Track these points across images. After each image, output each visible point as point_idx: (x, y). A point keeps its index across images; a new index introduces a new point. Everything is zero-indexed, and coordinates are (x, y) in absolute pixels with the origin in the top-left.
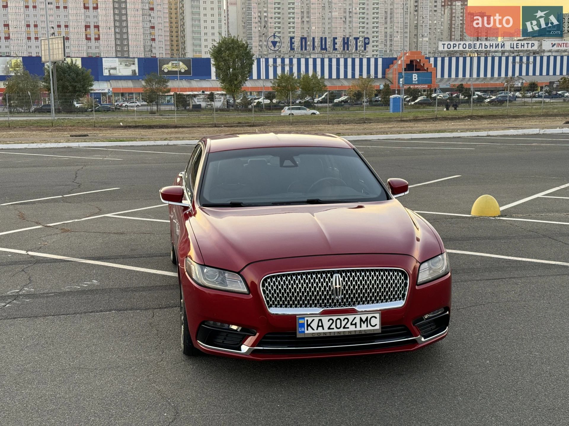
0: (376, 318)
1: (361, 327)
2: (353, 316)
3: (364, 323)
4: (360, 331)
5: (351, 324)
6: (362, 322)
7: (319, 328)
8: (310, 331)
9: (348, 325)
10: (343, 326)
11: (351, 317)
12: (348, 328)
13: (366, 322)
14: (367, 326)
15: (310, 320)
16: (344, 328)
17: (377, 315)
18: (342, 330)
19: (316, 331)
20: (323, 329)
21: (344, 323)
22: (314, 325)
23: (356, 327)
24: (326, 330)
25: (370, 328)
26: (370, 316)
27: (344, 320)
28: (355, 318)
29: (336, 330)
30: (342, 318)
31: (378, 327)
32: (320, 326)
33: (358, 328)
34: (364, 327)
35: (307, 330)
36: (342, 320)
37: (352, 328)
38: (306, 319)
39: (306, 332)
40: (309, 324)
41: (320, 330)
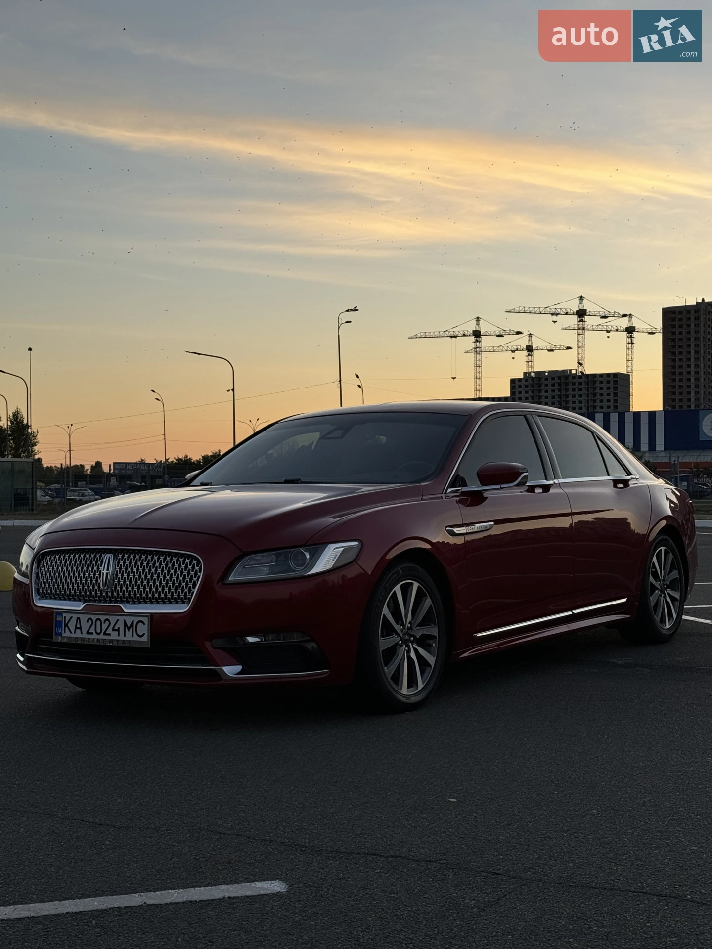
0: (144, 624)
1: (125, 635)
2: (117, 618)
3: (129, 629)
4: (123, 641)
5: (114, 630)
6: (126, 628)
7: (77, 630)
8: (67, 634)
9: (110, 631)
10: (103, 631)
11: (113, 619)
12: (109, 634)
13: (131, 628)
14: (133, 636)
15: (68, 616)
16: (105, 634)
17: (145, 620)
18: (102, 636)
19: (73, 635)
20: (82, 633)
21: (105, 626)
22: (72, 625)
23: (119, 635)
24: (85, 635)
25: (136, 638)
26: (136, 619)
27: (104, 623)
28: (118, 620)
29: (95, 636)
30: (103, 618)
31: (145, 638)
32: (78, 628)
33: (121, 637)
34: (129, 637)
35: (65, 632)
36: (103, 622)
37: (114, 636)
38: (64, 615)
39: (64, 635)
40: (66, 623)
41: (78, 634)
